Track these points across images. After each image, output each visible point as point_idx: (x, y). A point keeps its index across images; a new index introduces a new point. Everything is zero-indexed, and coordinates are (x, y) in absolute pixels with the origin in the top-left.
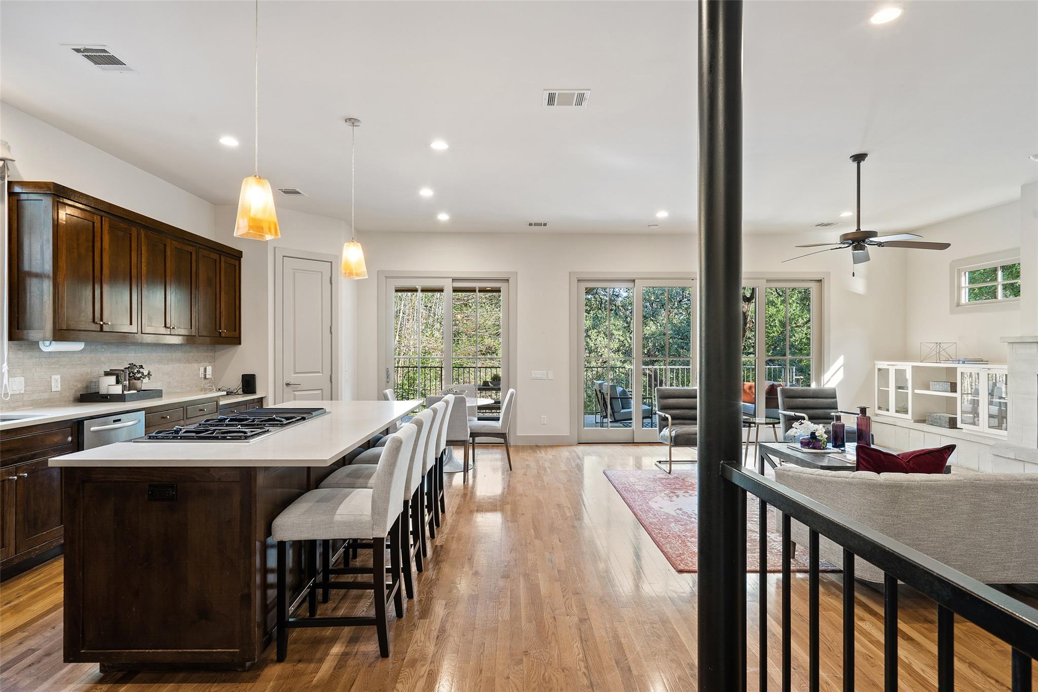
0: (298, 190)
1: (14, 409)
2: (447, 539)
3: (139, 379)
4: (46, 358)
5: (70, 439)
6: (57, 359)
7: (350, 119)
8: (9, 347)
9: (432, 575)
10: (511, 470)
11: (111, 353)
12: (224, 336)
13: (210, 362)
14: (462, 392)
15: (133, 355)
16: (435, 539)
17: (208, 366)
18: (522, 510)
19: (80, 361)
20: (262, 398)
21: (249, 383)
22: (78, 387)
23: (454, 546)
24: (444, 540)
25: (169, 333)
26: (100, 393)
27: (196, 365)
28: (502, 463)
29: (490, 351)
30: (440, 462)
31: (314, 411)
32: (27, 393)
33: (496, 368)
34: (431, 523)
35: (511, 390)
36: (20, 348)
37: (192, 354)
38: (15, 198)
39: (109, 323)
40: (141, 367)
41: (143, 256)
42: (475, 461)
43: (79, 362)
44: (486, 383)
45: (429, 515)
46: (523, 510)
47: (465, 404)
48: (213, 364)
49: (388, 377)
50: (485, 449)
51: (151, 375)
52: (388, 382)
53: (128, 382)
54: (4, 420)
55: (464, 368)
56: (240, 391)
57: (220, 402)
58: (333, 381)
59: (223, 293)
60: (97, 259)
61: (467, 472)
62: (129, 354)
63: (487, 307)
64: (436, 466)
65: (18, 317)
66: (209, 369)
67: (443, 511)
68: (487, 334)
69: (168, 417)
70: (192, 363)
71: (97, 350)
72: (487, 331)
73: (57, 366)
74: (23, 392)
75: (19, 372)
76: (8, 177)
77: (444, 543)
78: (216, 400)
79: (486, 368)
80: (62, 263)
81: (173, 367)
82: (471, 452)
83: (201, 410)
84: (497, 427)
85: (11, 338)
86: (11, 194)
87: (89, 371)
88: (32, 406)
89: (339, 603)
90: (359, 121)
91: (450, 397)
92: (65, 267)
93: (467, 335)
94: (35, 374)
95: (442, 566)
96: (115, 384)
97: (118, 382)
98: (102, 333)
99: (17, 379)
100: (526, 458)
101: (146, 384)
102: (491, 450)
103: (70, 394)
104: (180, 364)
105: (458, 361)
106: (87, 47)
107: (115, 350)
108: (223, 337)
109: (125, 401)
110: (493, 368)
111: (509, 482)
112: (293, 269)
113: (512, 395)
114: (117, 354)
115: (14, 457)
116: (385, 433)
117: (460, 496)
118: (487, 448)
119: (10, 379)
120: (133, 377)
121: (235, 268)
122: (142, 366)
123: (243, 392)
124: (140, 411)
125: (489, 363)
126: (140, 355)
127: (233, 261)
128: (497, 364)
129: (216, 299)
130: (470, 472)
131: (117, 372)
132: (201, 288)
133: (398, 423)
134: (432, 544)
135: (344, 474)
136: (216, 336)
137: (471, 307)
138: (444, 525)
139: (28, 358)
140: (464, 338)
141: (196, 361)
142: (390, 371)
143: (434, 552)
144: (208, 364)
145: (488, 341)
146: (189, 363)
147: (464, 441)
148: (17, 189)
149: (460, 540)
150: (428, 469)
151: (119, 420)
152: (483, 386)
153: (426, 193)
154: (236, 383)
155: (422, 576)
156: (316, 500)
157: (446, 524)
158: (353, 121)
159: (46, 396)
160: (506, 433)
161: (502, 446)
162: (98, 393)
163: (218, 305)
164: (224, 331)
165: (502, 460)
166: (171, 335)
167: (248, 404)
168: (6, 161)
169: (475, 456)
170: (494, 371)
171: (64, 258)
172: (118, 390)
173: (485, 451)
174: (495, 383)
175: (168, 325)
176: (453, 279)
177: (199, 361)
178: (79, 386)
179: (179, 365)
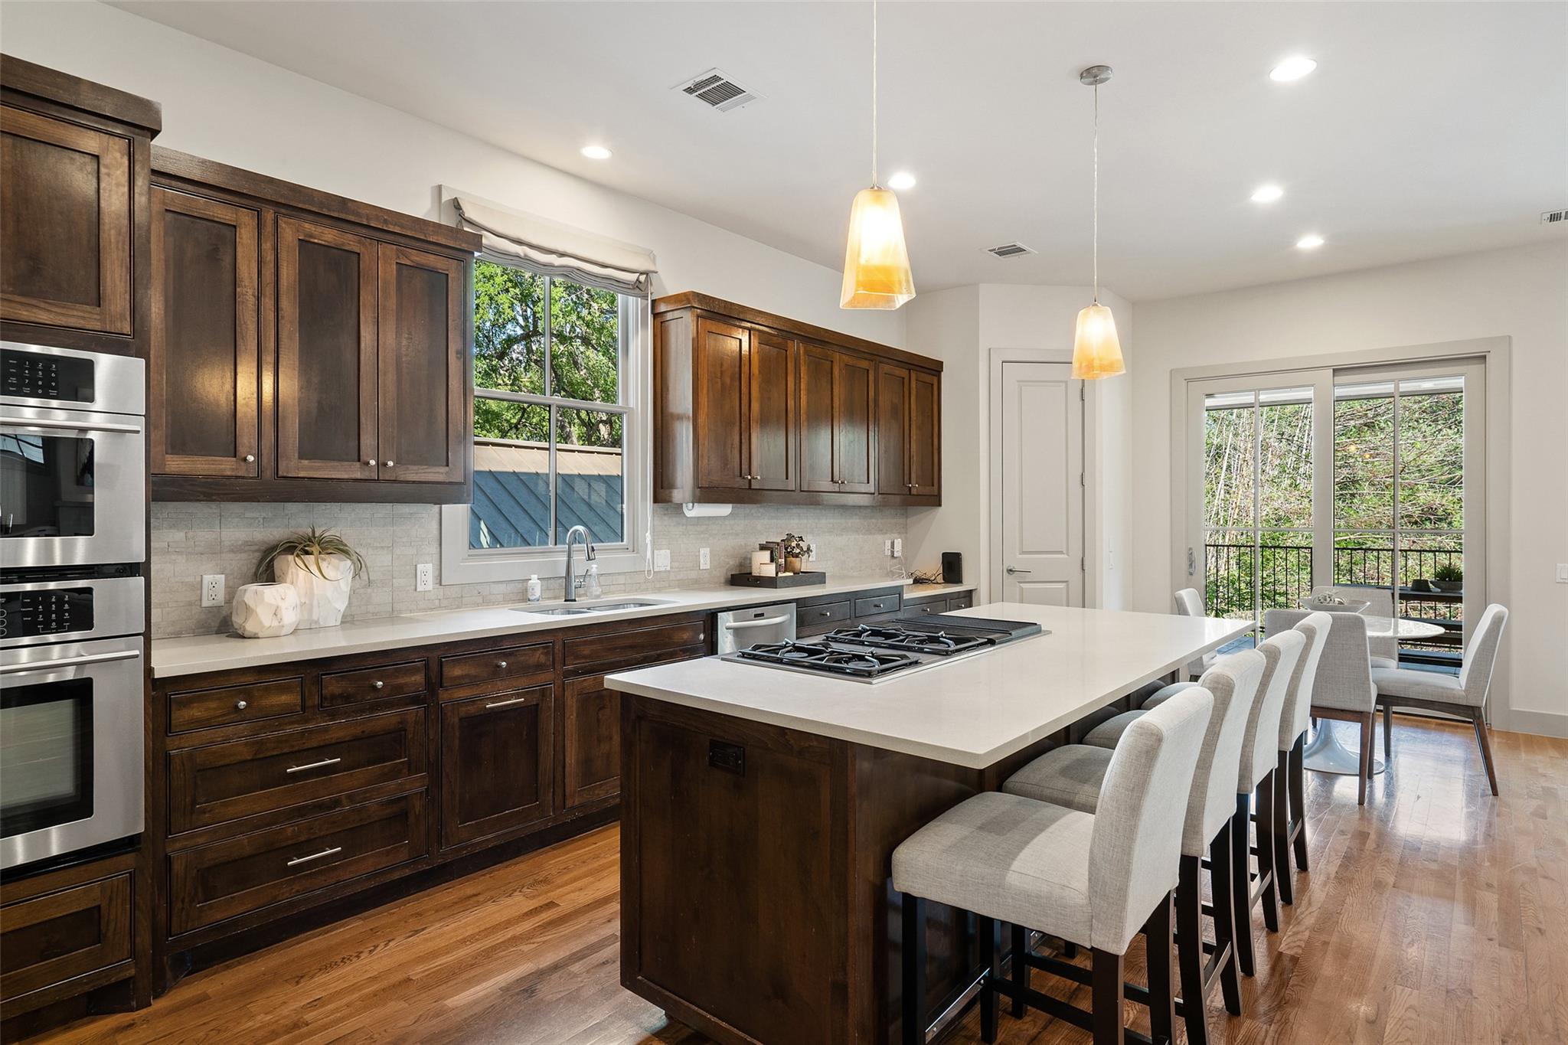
0: (1020, 244)
1: (659, 590)
2: (1308, 942)
3: (797, 556)
4: (693, 525)
5: (702, 637)
6: (705, 527)
7: (1088, 70)
8: (654, 512)
9: (1263, 1034)
10: (1495, 793)
11: (769, 519)
12: (915, 493)
13: (899, 533)
14: (1355, 605)
15: (796, 521)
16: (1280, 933)
17: (897, 539)
18: (1536, 917)
19: (732, 529)
20: (971, 592)
21: (952, 566)
22: (730, 565)
23: (1327, 967)
24: (1303, 944)
25: (837, 490)
26: (753, 574)
27: (879, 538)
28: (1468, 773)
29: (1432, 517)
30: (1292, 761)
31: (1014, 629)
32: (673, 570)
33: (1450, 552)
34: (1268, 897)
35: (1493, 609)
36: (666, 512)
37: (873, 520)
38: (659, 320)
39: (759, 478)
40: (801, 539)
41: (802, 380)
42: (1393, 755)
43: (731, 532)
44: (1420, 585)
45: (1262, 879)
46: (1541, 917)
47: (1364, 633)
48: (903, 536)
49: (1191, 565)
50: (1420, 731)
51: (811, 551)
52: (1191, 574)
53: (783, 560)
54: (642, 605)
55: (1366, 550)
56: (940, 579)
57: (905, 595)
58: (1086, 568)
59: (913, 427)
60: (744, 389)
61: (1370, 777)
62: (792, 521)
63: (1424, 427)
64: (1280, 771)
65: (662, 472)
66: (898, 543)
67: (1303, 865)
68: (1424, 481)
69: (828, 614)
70: (874, 534)
71: (752, 514)
72: (1423, 476)
73: (707, 536)
74: (668, 568)
75: (664, 543)
76: (651, 294)
77: (1300, 952)
78: (898, 591)
79: (1420, 551)
80: (704, 399)
81: (849, 539)
82: (1379, 731)
83: (876, 606)
84: (1453, 689)
85: (656, 500)
86: (655, 315)
87: (743, 543)
88: (679, 587)
89: (1045, 1028)
90: (1107, 68)
91: (1321, 620)
92: (706, 403)
93: (1374, 485)
94: (682, 546)
95: (1291, 1018)
96: (769, 562)
97: (772, 560)
98: (750, 491)
99: (663, 552)
100: (1540, 771)
101: (805, 564)
102: (1434, 736)
103: (722, 574)
104: (859, 535)
105: (1352, 537)
106: (698, 80)
107: (774, 515)
108: (914, 495)
109: (776, 588)
110: (1439, 551)
111: (1490, 824)
112: (1018, 381)
113: (1497, 621)
114: (775, 521)
115: (638, 656)
116: (1169, 680)
117: (1349, 836)
118: (1422, 728)
119: (655, 551)
120: (790, 554)
121: (932, 388)
122: (801, 537)
123: (944, 579)
124: (790, 603)
125: (1428, 542)
126: (805, 521)
127: (928, 378)
128: (1450, 544)
129: (904, 438)
130: (1379, 781)
131: (771, 545)
132: (882, 423)
133: (1205, 658)
134: (1271, 946)
135: (1058, 766)
136: (904, 493)
137: (1382, 429)
138: (1304, 903)
139: (674, 526)
140: (1366, 489)
141: (881, 531)
142: (1195, 554)
143: (1273, 969)
144: (896, 535)
145: (1425, 497)
146: (871, 533)
147: (1361, 712)
148: (662, 308)
149: (1346, 957)
150: (1258, 777)
151: (762, 615)
152: (1412, 590)
153: (1267, 194)
154: (933, 567)
155: (1240, 1027)
156: (979, 823)
157: (1310, 904)
158: (1095, 71)
159: (693, 575)
160: (1479, 708)
161: (1468, 728)
162: (751, 573)
163: (907, 446)
164: (915, 486)
165: (1467, 763)
166: (839, 492)
167: (948, 601)
168: (650, 274)
169: (1393, 743)
170: (1443, 558)
171: (705, 391)
172: (770, 571)
173: (1419, 734)
174: (1443, 584)
175: (836, 478)
176: (1334, 370)
177: (885, 531)
178: (732, 563)
179: (857, 536)
